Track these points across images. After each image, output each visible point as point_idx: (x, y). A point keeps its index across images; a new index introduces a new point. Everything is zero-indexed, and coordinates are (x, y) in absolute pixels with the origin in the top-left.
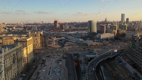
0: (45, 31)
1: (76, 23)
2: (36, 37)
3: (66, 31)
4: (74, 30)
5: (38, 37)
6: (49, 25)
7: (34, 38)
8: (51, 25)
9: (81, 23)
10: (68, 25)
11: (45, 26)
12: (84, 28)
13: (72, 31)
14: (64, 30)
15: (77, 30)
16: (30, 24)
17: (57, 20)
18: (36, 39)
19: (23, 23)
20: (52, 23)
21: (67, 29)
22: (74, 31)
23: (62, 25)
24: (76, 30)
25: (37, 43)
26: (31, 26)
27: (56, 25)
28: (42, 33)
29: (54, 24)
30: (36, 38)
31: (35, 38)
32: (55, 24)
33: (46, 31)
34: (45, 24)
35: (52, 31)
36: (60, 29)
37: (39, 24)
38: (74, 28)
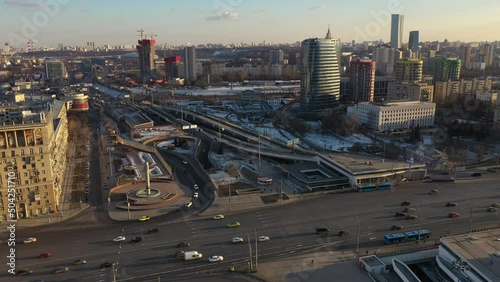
0: (99, 83)
1: (221, 48)
2: (22, 144)
3: (191, 83)
4: (226, 79)
5: (36, 149)
6: (119, 57)
7: (8, 152)
8: (127, 55)
9: (238, 49)
10: (198, 56)
11: (101, 62)
12: (264, 70)
13: (216, 82)
14: (181, 81)
15: (238, 79)
16: (40, 54)
17: (148, 38)
18: (27, 160)
19: (13, 49)
20: (128, 47)
21: (195, 73)
22: (227, 86)
23: (171, 58)
24: (235, 81)
25: (32, 186)
26: (41, 60)
27: (149, 55)
28: (82, 97)
29: (137, 55)
30: (27, 150)
31: (18, 151)
32: (141, 55)
33: (103, 85)
34: (103, 53)
35: (130, 85)
36: (163, 73)
37: (78, 53)
38: (222, 69)
